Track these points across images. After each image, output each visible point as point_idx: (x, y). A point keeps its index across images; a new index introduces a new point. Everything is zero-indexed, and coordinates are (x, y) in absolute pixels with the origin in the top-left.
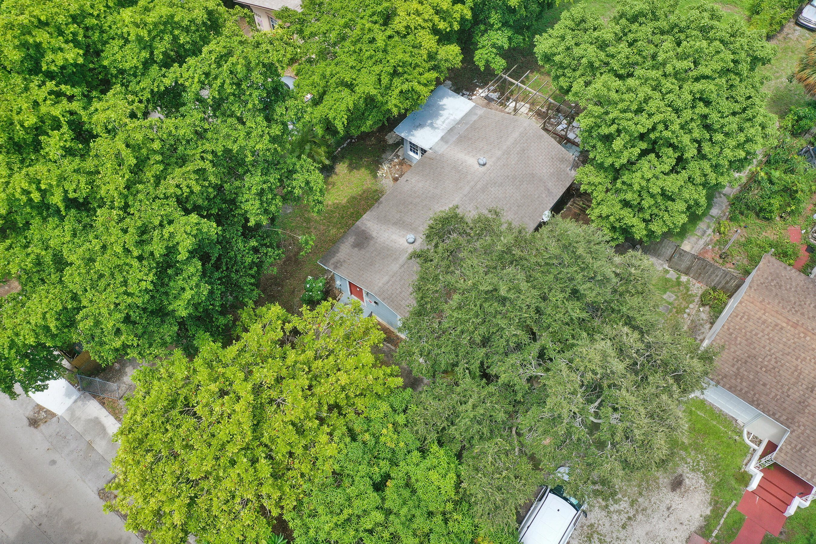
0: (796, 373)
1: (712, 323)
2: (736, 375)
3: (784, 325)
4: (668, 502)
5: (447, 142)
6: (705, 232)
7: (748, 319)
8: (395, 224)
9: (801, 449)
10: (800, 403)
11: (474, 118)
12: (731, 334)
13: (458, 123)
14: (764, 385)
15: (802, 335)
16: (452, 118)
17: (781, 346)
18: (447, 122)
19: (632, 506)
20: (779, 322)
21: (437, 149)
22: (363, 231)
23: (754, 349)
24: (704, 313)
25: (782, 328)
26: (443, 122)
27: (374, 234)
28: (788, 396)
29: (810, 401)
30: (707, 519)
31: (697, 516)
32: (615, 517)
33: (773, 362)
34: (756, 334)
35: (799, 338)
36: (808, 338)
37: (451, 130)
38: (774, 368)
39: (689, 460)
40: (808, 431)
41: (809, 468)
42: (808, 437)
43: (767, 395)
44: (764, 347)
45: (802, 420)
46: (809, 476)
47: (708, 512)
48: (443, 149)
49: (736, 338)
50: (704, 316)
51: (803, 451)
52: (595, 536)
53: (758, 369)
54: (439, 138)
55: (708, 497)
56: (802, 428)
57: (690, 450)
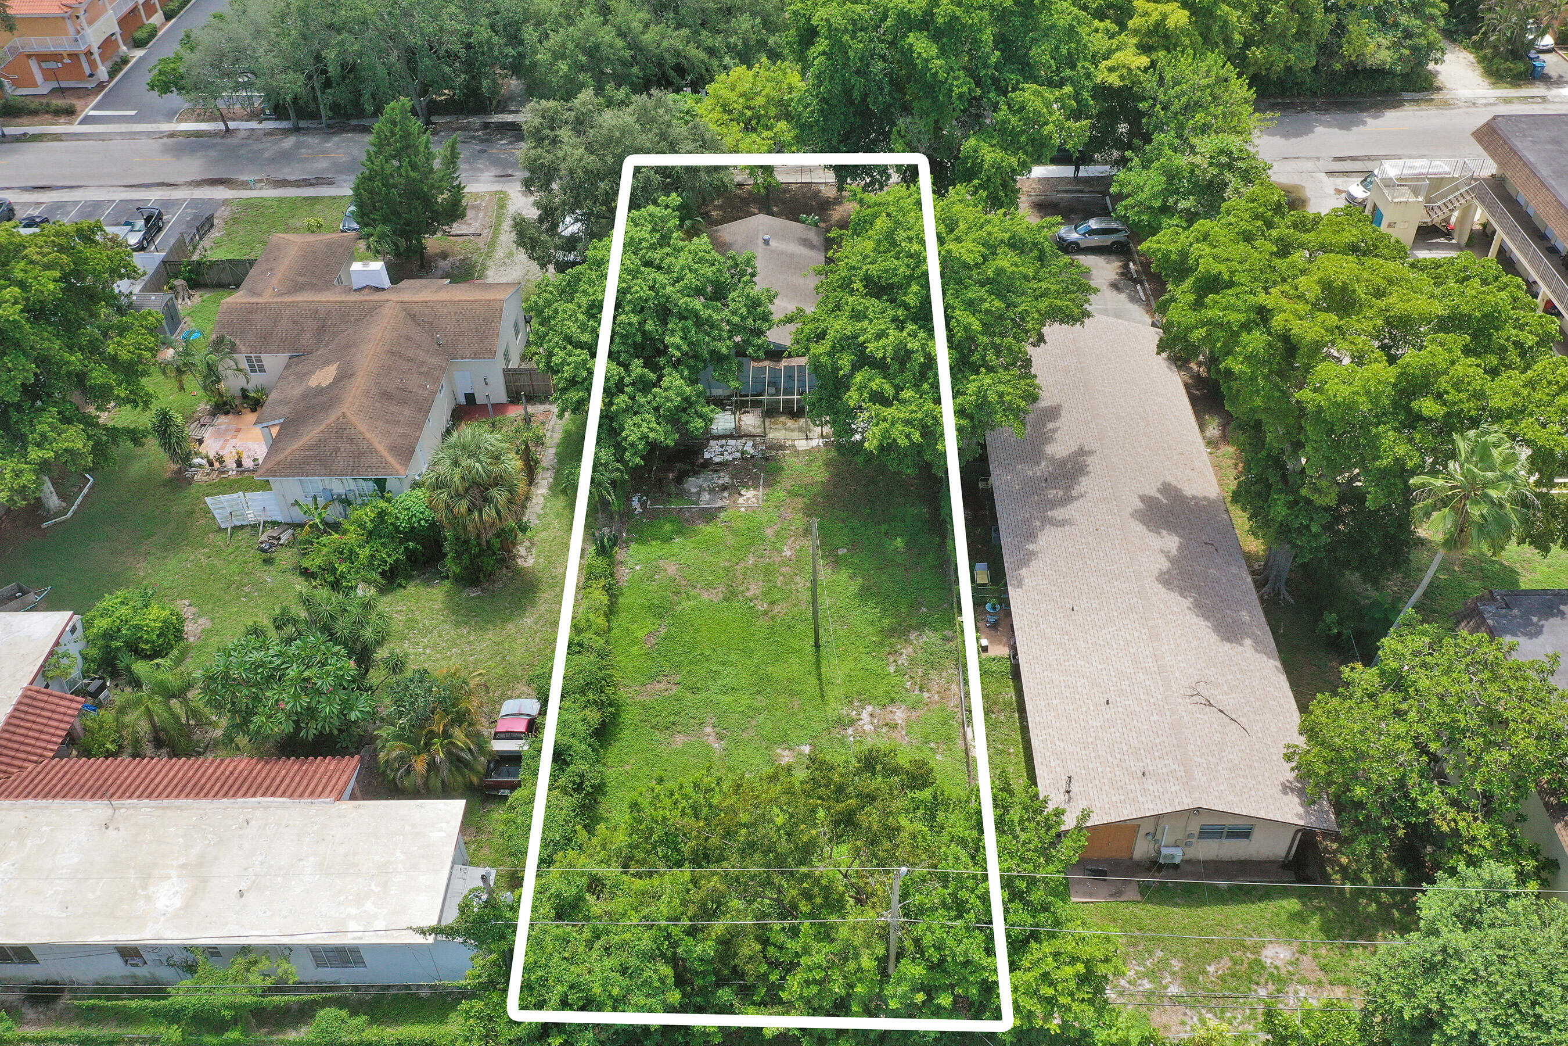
8: (792, 257)
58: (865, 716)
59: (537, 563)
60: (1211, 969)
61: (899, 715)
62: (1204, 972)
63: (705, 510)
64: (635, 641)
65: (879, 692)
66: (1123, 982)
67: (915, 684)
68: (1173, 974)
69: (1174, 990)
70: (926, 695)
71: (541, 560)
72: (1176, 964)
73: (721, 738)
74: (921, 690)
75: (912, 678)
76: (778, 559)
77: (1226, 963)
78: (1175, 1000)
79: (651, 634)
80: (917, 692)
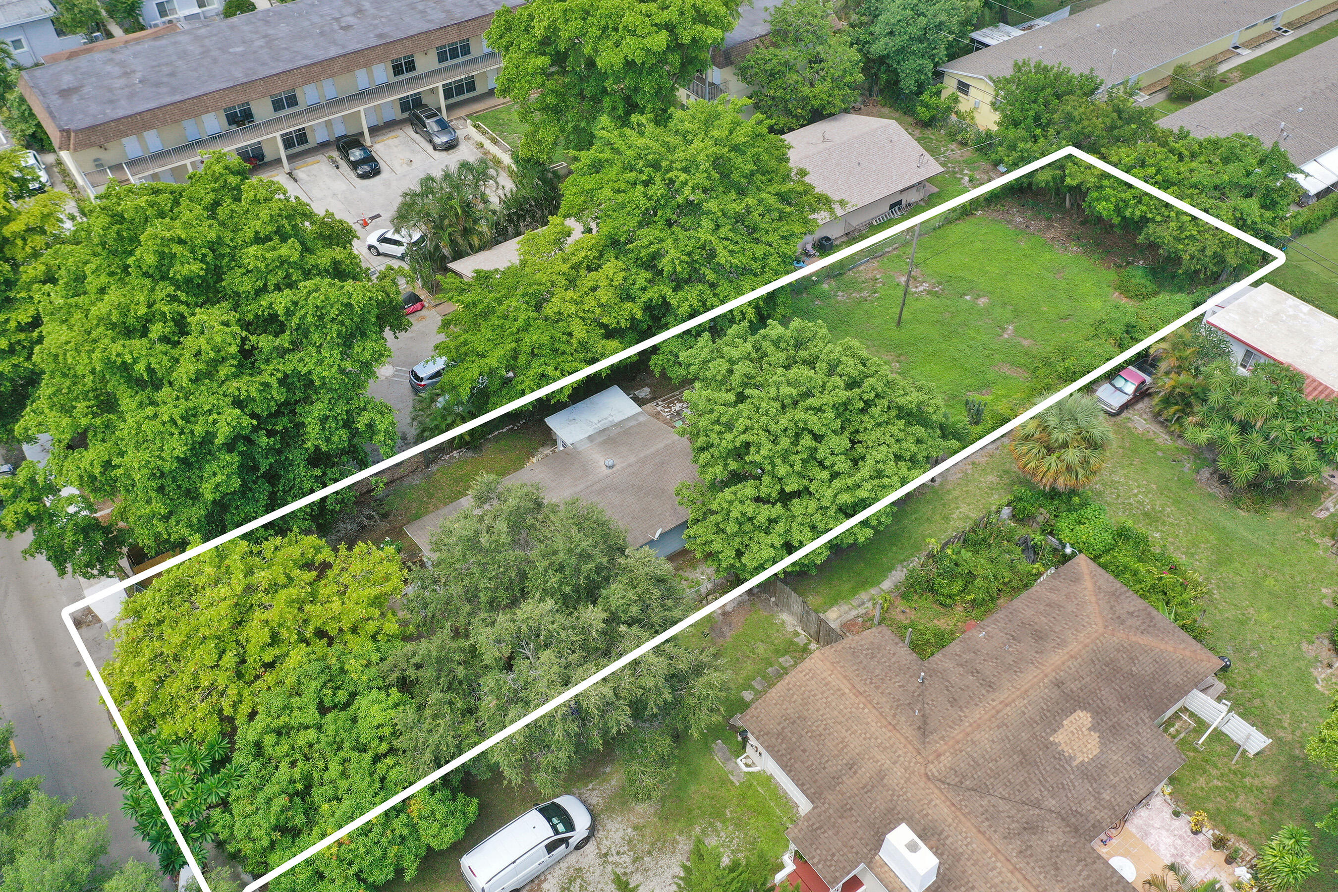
0: (841, 746)
2: (779, 734)
3: (847, 691)
5: (592, 441)
6: (863, 603)
7: (812, 678)
9: (817, 828)
10: (834, 778)
11: (633, 423)
12: (789, 690)
13: (614, 426)
14: (804, 751)
15: (861, 706)
16: (610, 419)
17: (836, 713)
19: (634, 862)
20: (842, 686)
21: (580, 447)
23: (808, 710)
25: (843, 694)
26: (599, 422)
28: (824, 768)
29: (844, 778)
32: (609, 868)
33: (820, 729)
34: (814, 695)
35: (857, 708)
36: (866, 710)
37: (604, 431)
38: (820, 735)
39: (722, 834)
40: (831, 811)
41: (818, 852)
42: (829, 817)
43: (803, 762)
44: (818, 711)
45: (830, 797)
46: (815, 861)
48: (584, 447)
49: (793, 695)
51: (819, 832)
52: (579, 881)
53: (803, 733)
54: (587, 434)
56: (827, 806)
57: (728, 824)
58: (920, 289)
73: (1004, 329)
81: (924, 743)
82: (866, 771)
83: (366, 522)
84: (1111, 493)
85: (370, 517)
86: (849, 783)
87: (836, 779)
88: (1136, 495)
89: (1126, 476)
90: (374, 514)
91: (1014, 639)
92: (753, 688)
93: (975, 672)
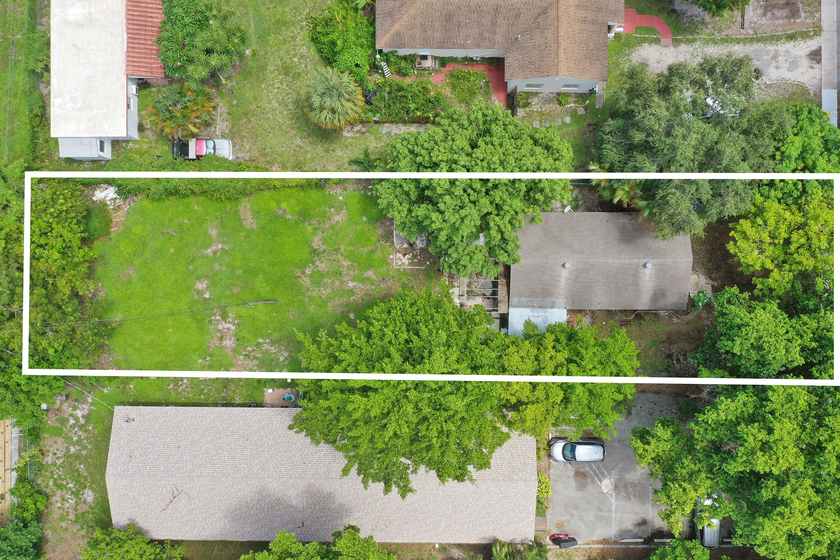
0: (581, 32)
1: (537, 93)
3: (562, 49)
4: (656, 64)
5: (554, 302)
8: (637, 285)
9: (613, 14)
11: (524, 299)
13: (534, 307)
15: (562, 38)
17: (573, 45)
18: (537, 315)
20: (562, 53)
21: (563, 305)
22: (651, 301)
24: (534, 101)
25: (564, 49)
26: (538, 316)
27: (651, 292)
30: (650, 43)
31: (652, 48)
33: (583, 46)
34: (574, 60)
35: (564, 38)
36: (562, 34)
37: (541, 307)
38: (585, 43)
40: (604, 14)
41: (619, 6)
43: (599, 41)
44: (578, 53)
45: (601, 19)
46: (622, 5)
47: (646, 44)
48: (561, 301)
50: (536, 100)
53: (590, 51)
54: (554, 310)
55: (639, 48)
56: (604, 17)
58: (228, 325)
59: (347, 138)
60: (82, 466)
61: (229, 343)
62: (80, 464)
63: (392, 234)
64: (278, 202)
65: (244, 333)
66: (76, 429)
67: (250, 352)
68: (80, 450)
69: (72, 449)
70: (242, 357)
71: (349, 140)
72: (84, 452)
73: (215, 253)
74: (244, 355)
75: (254, 351)
76: (346, 279)
77: (85, 474)
78: (67, 448)
79: (285, 211)
80: (244, 353)
81: (550, 5)
82: (581, 14)
83: (682, 358)
84: (289, 98)
85: (678, 360)
86: (591, 16)
87: (593, 22)
88: (278, 88)
89: (269, 102)
90: (675, 362)
91: (460, 26)
92: (563, 122)
93: (494, 23)
